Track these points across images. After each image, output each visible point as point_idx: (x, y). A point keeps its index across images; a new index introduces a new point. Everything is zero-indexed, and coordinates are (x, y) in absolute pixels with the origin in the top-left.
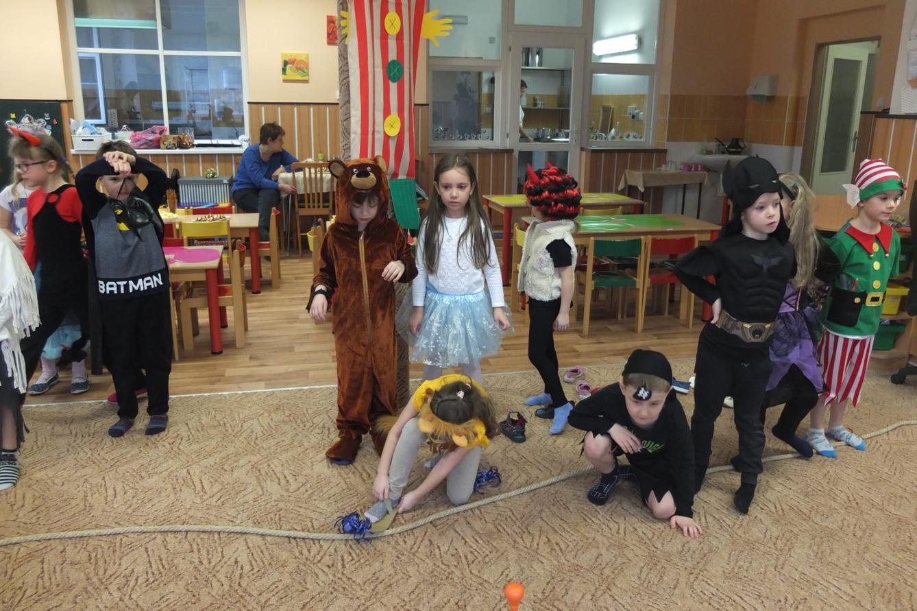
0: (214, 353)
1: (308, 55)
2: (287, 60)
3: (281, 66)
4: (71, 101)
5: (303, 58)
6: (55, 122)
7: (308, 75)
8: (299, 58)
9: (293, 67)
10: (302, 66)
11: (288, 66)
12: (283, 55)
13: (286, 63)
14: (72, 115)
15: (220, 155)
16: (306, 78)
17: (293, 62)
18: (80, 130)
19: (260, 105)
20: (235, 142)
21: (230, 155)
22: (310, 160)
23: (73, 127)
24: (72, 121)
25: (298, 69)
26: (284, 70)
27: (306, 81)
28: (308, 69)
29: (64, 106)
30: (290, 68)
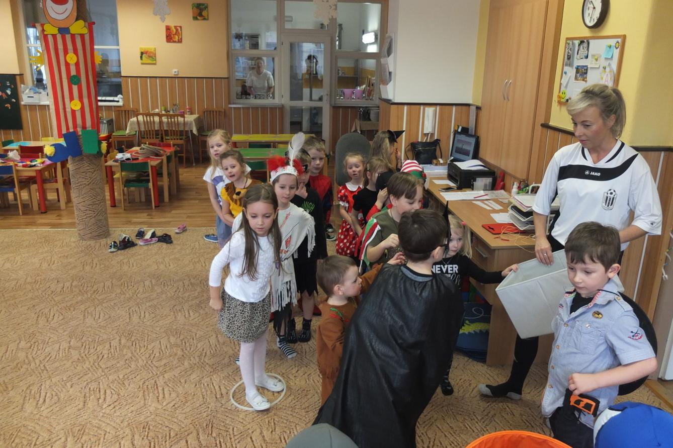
0: (42, 213)
1: (155, 48)
2: (143, 51)
3: (139, 55)
4: (23, 74)
5: (152, 51)
6: (13, 87)
7: (155, 60)
8: (150, 51)
9: (147, 55)
10: (152, 55)
11: (144, 55)
12: (140, 49)
13: (142, 53)
14: (23, 82)
15: (105, 106)
16: (154, 62)
17: (146, 53)
18: (27, 91)
19: (127, 78)
20: (116, 99)
21: (111, 106)
22: (157, 111)
23: (22, 90)
24: (22, 85)
25: (149, 57)
26: (141, 57)
27: (155, 64)
28: (155, 57)
29: (18, 78)
30: (145, 56)
